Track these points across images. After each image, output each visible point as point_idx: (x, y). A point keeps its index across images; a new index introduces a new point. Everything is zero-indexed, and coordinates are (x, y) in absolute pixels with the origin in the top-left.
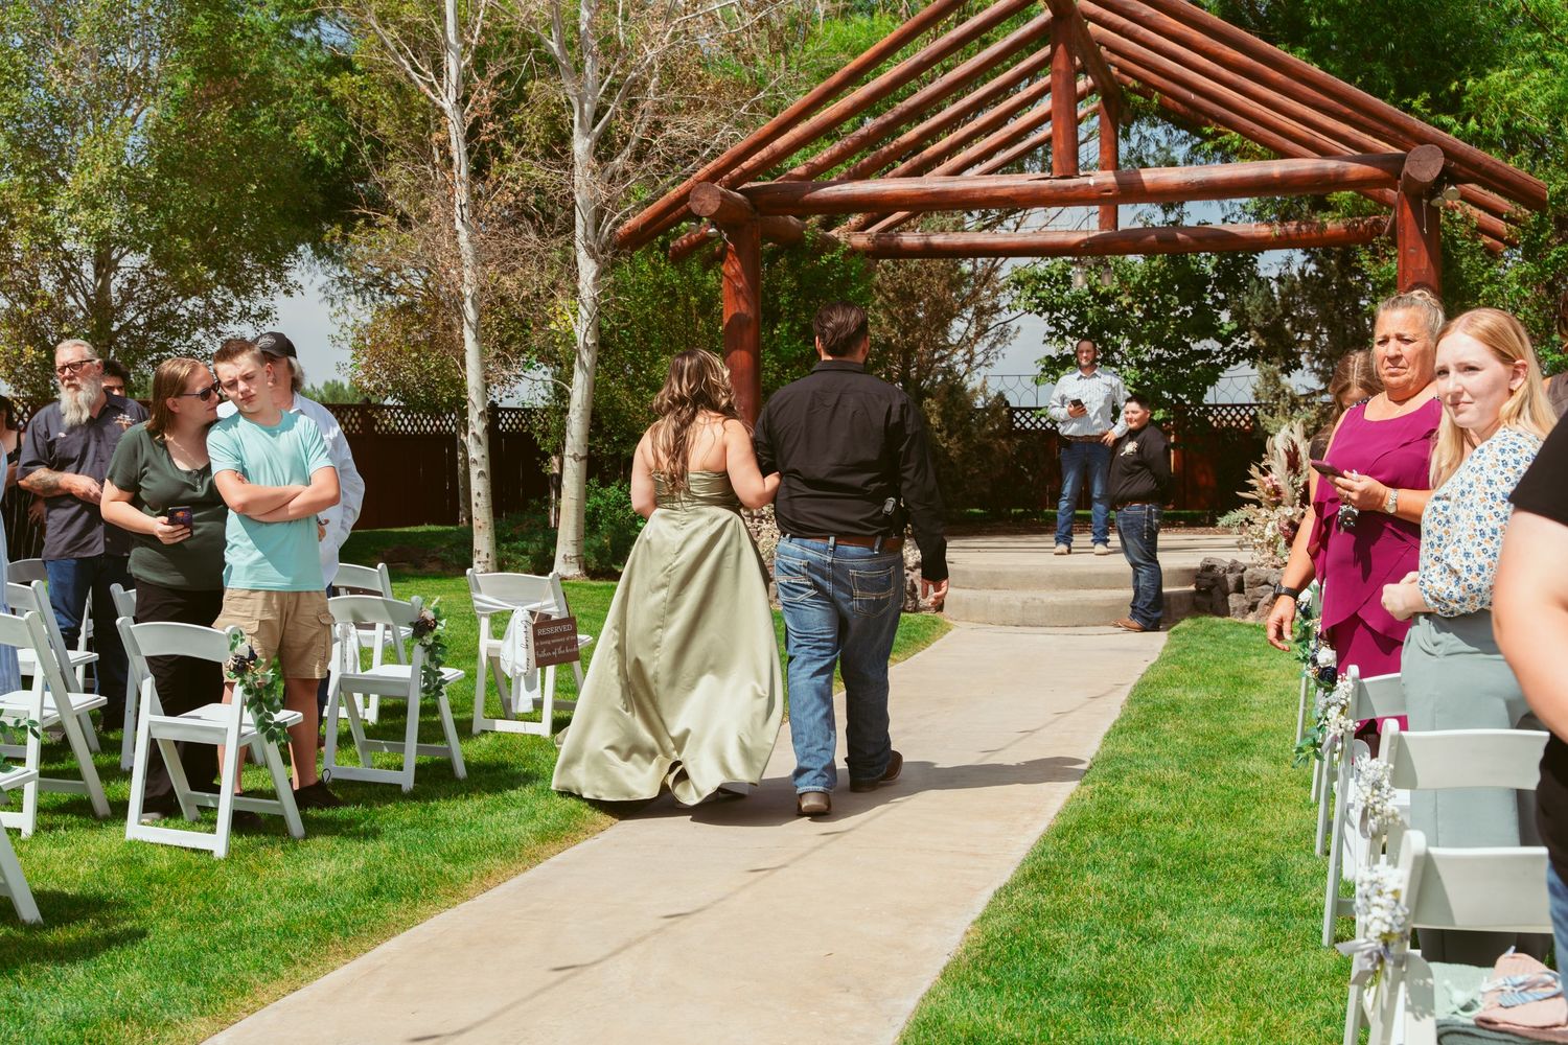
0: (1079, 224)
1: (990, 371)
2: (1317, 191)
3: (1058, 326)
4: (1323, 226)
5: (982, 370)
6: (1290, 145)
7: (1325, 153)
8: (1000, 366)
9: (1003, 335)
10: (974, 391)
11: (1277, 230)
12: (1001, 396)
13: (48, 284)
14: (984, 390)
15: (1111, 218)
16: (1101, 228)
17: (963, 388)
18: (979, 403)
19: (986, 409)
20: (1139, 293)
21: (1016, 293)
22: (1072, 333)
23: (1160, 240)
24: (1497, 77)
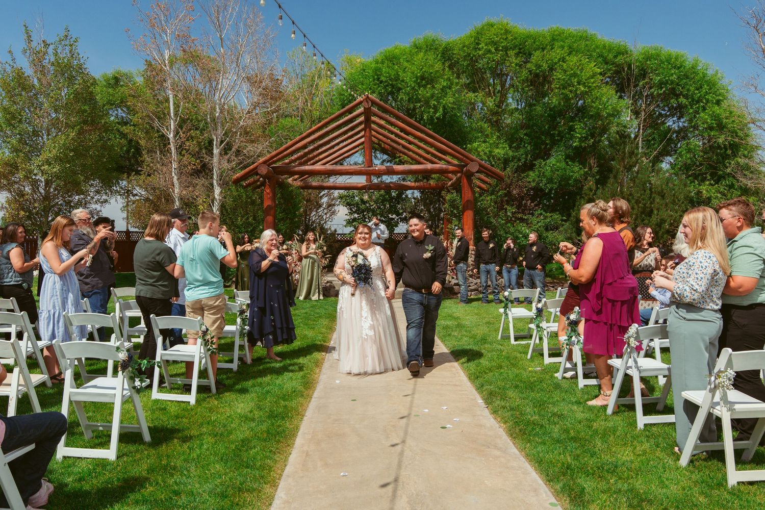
0: (361, 180)
1: (332, 223)
2: (427, 174)
3: (351, 209)
4: (430, 184)
5: (328, 223)
6: (422, 160)
7: (433, 162)
8: (334, 222)
9: (334, 213)
10: (327, 229)
11: (417, 184)
12: (335, 231)
13: (28, 189)
14: (330, 229)
15: (369, 180)
16: (367, 182)
17: (324, 228)
18: (329, 232)
19: (330, 234)
20: (376, 202)
21: (339, 200)
22: (355, 212)
23: (385, 186)
24: (475, 145)
